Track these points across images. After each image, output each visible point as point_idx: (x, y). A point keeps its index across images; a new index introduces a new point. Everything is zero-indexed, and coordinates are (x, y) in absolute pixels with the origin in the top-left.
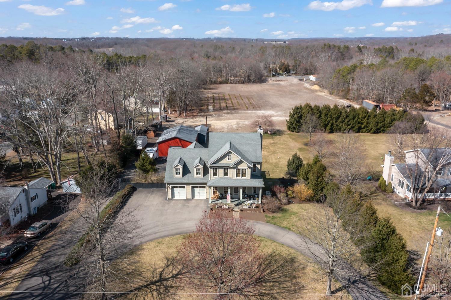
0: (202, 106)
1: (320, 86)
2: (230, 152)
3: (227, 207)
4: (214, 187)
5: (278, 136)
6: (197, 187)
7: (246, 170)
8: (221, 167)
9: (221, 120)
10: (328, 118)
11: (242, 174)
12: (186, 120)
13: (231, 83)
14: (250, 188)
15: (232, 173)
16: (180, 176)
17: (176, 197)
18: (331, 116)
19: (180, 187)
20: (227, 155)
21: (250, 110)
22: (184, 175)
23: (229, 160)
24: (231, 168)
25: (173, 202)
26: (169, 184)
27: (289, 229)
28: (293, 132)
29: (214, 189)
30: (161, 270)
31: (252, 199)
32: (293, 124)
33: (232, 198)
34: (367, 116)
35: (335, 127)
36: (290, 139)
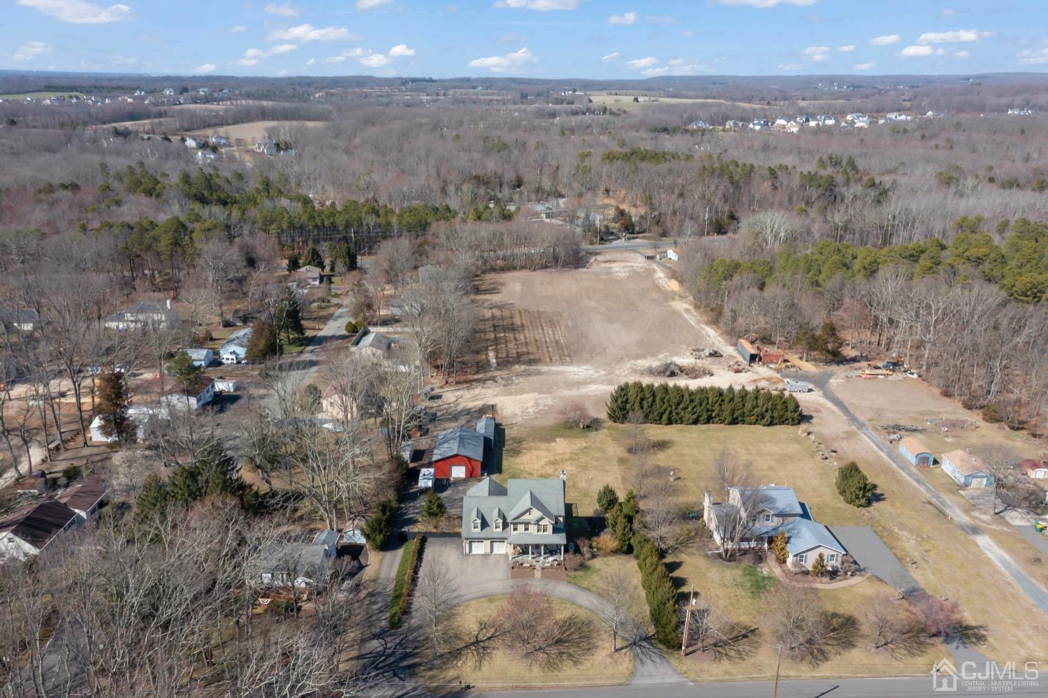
0: (479, 354)
1: (681, 283)
2: (531, 509)
3: (528, 565)
4: (514, 543)
5: (594, 433)
6: (496, 542)
7: (547, 525)
8: (521, 523)
9: (510, 394)
10: (664, 404)
11: (544, 530)
12: (459, 393)
13: (522, 268)
14: (551, 545)
15: (533, 528)
16: (478, 530)
17: (474, 552)
18: (668, 401)
19: (478, 542)
20: (528, 511)
21: (555, 362)
22: (482, 528)
23: (531, 516)
24: (532, 524)
25: (471, 557)
26: (466, 538)
27: (589, 590)
28: (615, 422)
29: (514, 545)
30: (476, 633)
31: (554, 555)
32: (615, 411)
33: (533, 554)
34: (720, 400)
35: (674, 416)
36: (609, 439)
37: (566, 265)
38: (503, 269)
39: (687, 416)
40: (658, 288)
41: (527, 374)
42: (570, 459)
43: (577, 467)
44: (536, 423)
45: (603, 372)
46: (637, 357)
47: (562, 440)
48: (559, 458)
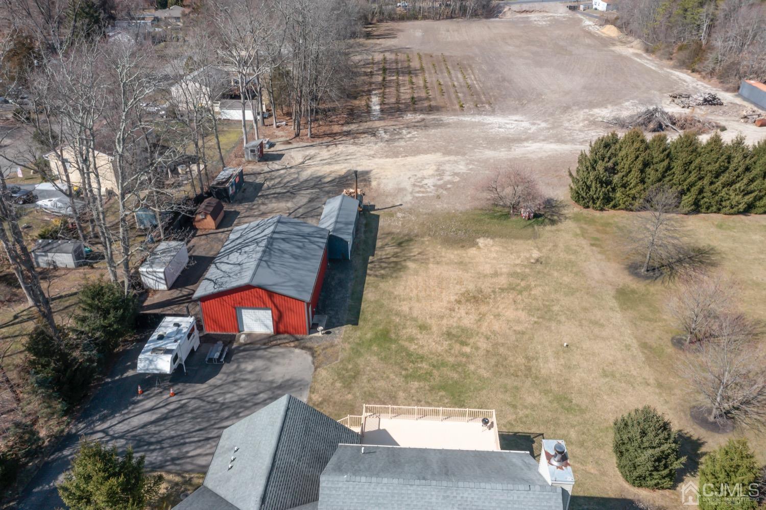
0: (355, 98)
1: (620, 28)
5: (549, 228)
9: (396, 154)
12: (312, 151)
13: (425, 18)
18: (699, 169)
21: (469, 111)
28: (589, 207)
32: (589, 188)
35: (707, 198)
36: (584, 242)
37: (475, 15)
38: (402, 18)
39: (735, 198)
40: (590, 34)
41: (423, 125)
42: (511, 288)
43: (530, 310)
44: (439, 206)
45: (543, 125)
46: (591, 105)
47: (489, 241)
48: (486, 286)
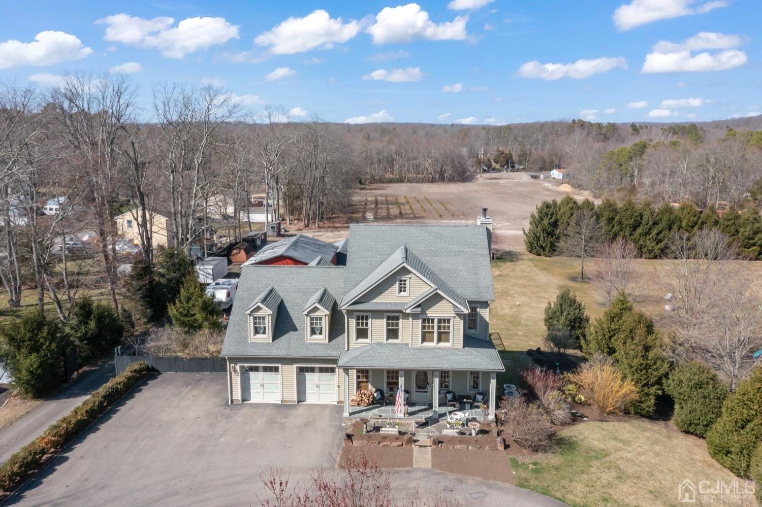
0: (353, 213)
1: (573, 186)
3: (394, 431)
4: (358, 371)
5: (509, 263)
6: (312, 370)
7: (449, 321)
8: (377, 314)
10: (613, 227)
11: (440, 334)
13: (409, 181)
14: (460, 374)
15: (410, 330)
16: (266, 338)
17: (255, 398)
19: (266, 369)
20: (397, 277)
21: (446, 219)
22: (276, 335)
23: (403, 294)
24: (406, 316)
25: (245, 411)
26: (235, 360)
28: (540, 255)
29: (358, 377)
31: (468, 406)
32: (538, 238)
33: (409, 403)
34: (699, 223)
36: (536, 269)
37: (452, 180)
38: (391, 181)
40: (549, 190)
41: (409, 224)
